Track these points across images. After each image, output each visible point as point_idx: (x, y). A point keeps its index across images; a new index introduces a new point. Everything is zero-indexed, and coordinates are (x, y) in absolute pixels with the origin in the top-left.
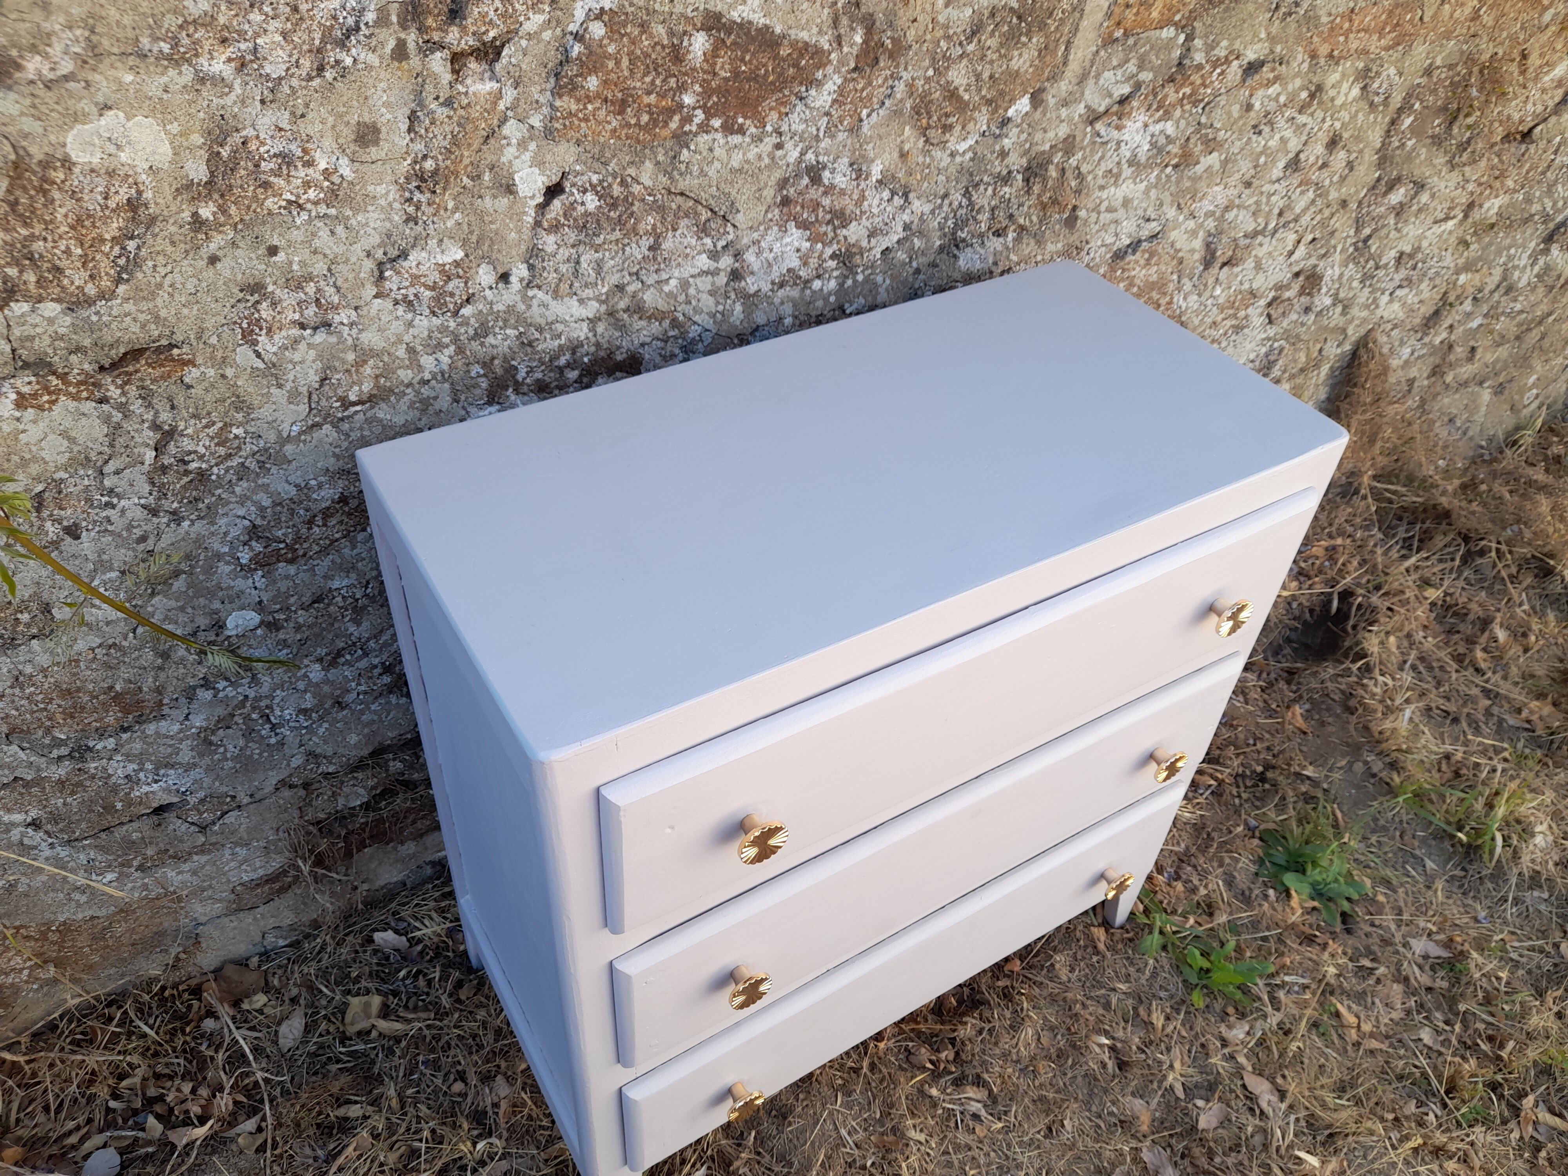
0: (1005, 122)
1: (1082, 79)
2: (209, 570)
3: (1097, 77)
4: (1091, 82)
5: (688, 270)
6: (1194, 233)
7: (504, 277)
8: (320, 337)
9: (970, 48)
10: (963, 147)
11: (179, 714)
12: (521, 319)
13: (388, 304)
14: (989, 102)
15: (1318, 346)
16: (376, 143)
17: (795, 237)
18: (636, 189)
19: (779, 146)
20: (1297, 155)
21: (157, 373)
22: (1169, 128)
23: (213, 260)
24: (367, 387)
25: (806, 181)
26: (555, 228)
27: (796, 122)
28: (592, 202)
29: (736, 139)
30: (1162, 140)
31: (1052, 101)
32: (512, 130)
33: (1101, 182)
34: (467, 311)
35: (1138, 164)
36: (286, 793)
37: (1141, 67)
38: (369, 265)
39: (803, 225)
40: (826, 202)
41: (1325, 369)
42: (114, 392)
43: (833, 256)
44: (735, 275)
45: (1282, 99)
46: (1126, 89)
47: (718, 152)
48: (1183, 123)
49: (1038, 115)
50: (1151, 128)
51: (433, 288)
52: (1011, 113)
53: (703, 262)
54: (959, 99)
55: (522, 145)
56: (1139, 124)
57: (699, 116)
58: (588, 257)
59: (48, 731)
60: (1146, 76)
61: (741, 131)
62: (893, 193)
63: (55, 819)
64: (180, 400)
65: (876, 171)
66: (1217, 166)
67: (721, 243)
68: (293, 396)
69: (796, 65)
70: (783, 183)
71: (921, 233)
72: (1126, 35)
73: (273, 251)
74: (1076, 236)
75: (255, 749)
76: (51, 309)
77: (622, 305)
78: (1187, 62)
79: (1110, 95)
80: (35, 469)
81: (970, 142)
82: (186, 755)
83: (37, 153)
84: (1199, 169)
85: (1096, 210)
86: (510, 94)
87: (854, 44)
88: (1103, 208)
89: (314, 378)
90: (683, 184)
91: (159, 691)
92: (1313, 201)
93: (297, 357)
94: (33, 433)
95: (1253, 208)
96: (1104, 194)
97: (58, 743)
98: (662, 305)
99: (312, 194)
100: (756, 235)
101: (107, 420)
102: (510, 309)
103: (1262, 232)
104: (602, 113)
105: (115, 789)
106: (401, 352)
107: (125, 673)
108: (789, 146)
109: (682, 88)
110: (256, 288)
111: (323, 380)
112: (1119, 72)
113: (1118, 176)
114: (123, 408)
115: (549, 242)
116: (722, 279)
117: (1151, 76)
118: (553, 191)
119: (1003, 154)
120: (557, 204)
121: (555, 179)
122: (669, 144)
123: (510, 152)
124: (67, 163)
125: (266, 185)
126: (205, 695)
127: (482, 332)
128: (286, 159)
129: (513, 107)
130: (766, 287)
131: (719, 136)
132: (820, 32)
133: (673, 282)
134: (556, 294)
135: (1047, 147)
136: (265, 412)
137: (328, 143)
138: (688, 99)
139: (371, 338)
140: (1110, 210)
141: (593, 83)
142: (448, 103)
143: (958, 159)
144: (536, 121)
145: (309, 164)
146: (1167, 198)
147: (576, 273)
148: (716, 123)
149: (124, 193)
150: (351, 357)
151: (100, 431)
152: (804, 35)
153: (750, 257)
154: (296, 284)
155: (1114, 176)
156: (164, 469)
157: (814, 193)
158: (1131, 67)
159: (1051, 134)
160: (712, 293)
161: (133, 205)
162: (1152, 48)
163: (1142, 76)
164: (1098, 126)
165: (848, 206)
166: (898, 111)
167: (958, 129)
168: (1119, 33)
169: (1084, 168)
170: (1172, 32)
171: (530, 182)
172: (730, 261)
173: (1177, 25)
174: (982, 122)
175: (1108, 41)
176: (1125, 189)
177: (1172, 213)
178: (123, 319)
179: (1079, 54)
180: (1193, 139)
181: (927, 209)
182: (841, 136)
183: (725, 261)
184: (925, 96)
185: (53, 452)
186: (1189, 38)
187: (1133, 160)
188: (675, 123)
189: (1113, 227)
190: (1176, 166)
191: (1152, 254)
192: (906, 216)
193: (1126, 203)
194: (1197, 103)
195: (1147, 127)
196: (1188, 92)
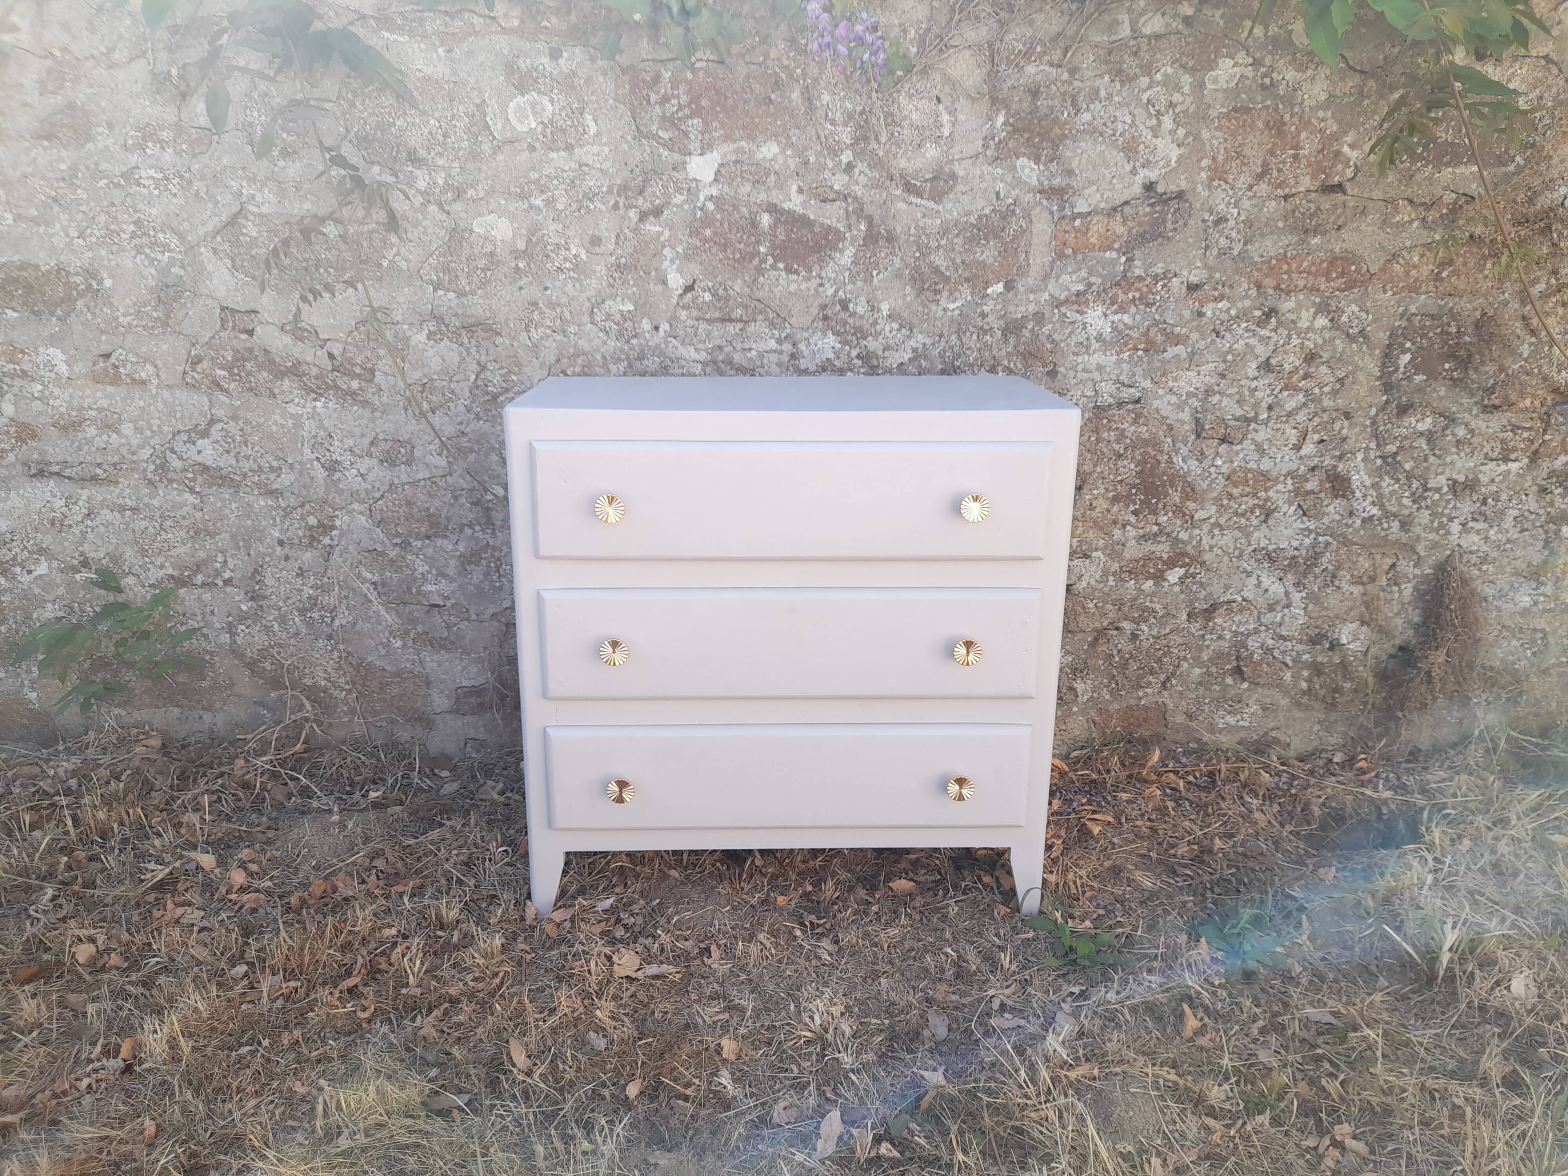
0: (985, 296)
1: (1046, 278)
2: (487, 455)
3: (1058, 278)
4: (1053, 281)
5: (762, 347)
6: (1180, 407)
7: (657, 328)
8: (559, 338)
9: (943, 243)
10: (951, 306)
11: (454, 538)
12: (662, 354)
13: (595, 329)
14: (967, 280)
15: (1389, 561)
16: (600, 246)
17: (831, 340)
18: (731, 293)
19: (821, 285)
20: (1268, 359)
21: (484, 335)
22: (1126, 318)
23: (521, 288)
25: (838, 307)
26: (686, 307)
27: (829, 271)
28: (707, 297)
29: (794, 277)
30: (1121, 326)
31: (1021, 289)
32: (667, 251)
33: (1074, 349)
34: (634, 341)
35: (1104, 341)
36: (496, 624)
37: (1090, 274)
38: (588, 304)
39: (837, 333)
40: (851, 321)
41: (1408, 589)
42: (466, 341)
43: (858, 357)
44: (793, 356)
45: (1233, 312)
46: (1081, 287)
47: (781, 281)
48: (1138, 317)
49: (1010, 295)
50: (1111, 317)
51: (617, 324)
52: (989, 291)
53: (772, 344)
54: (942, 273)
55: (672, 261)
56: (1099, 313)
57: (770, 260)
58: (703, 326)
59: (397, 525)
60: (1096, 280)
61: (797, 272)
62: (901, 326)
63: (384, 584)
64: (491, 351)
65: (885, 308)
66: (1184, 355)
67: (783, 335)
68: (543, 364)
69: (826, 239)
70: (824, 307)
71: (926, 358)
72: (1076, 252)
73: (546, 289)
75: (486, 585)
76: (452, 295)
77: (720, 358)
78: (1129, 274)
79: (1068, 290)
80: (426, 370)
81: (958, 304)
82: (451, 571)
83: (462, 226)
84: (1167, 355)
85: (1074, 368)
86: (667, 233)
87: (861, 230)
88: (1080, 368)
89: (553, 358)
90: (758, 295)
91: (448, 519)
92: (1305, 405)
93: (547, 344)
94: (431, 352)
95: (1237, 397)
96: (1080, 359)
97: (398, 535)
98: (744, 363)
99: (568, 265)
100: (806, 335)
101: (460, 354)
102: (657, 346)
103: (1255, 419)
104: (714, 250)
105: (415, 580)
106: (599, 357)
107: (437, 503)
108: (828, 286)
109: (758, 242)
110: (535, 304)
111: (558, 361)
112: (1074, 277)
113: (1088, 348)
114: (467, 350)
115: (683, 314)
116: (785, 358)
117: (1099, 280)
118: (689, 288)
119: (984, 315)
120: (689, 295)
121: (690, 282)
122: (753, 272)
123: (666, 264)
124: (471, 231)
125: (548, 256)
126: (468, 531)
127: (641, 357)
128: (558, 245)
129: (669, 240)
130: (812, 368)
131: (783, 273)
132: (838, 221)
133: (754, 353)
134: (683, 343)
135: (1018, 316)
136: (527, 370)
137: (577, 241)
138: (763, 249)
139: (583, 344)
140: (1085, 371)
141: (708, 232)
142: (634, 231)
143: (949, 313)
144: (680, 249)
145: (568, 249)
146: (1139, 371)
147: (696, 335)
148: (781, 266)
149: (489, 248)
150: (572, 350)
151: (457, 359)
152: (828, 222)
153: (802, 346)
154: (552, 305)
155: (1085, 347)
156: (478, 387)
157: (842, 315)
158: (1083, 273)
159: (1023, 309)
161: (492, 254)
162: (1097, 263)
163: (1093, 280)
164: (1063, 309)
165: (866, 326)
166: (898, 275)
167: (945, 294)
168: (1069, 251)
169: (1056, 337)
170: (1114, 255)
171: (676, 281)
172: (790, 347)
173: (1118, 251)
174: (965, 293)
175: (1061, 256)
176: (1097, 358)
177: (1147, 384)
178: (477, 306)
179: (1038, 261)
180: (1153, 331)
181: (928, 341)
182: (859, 284)
183: (787, 347)
184: (917, 269)
185: (435, 364)
186: (1130, 260)
187: (1099, 338)
188: (756, 262)
189: (1090, 384)
190: (1146, 351)
191: (1138, 416)
192: (912, 343)
193: (1100, 368)
194: (1148, 305)
195: (1106, 315)
196: (1137, 295)
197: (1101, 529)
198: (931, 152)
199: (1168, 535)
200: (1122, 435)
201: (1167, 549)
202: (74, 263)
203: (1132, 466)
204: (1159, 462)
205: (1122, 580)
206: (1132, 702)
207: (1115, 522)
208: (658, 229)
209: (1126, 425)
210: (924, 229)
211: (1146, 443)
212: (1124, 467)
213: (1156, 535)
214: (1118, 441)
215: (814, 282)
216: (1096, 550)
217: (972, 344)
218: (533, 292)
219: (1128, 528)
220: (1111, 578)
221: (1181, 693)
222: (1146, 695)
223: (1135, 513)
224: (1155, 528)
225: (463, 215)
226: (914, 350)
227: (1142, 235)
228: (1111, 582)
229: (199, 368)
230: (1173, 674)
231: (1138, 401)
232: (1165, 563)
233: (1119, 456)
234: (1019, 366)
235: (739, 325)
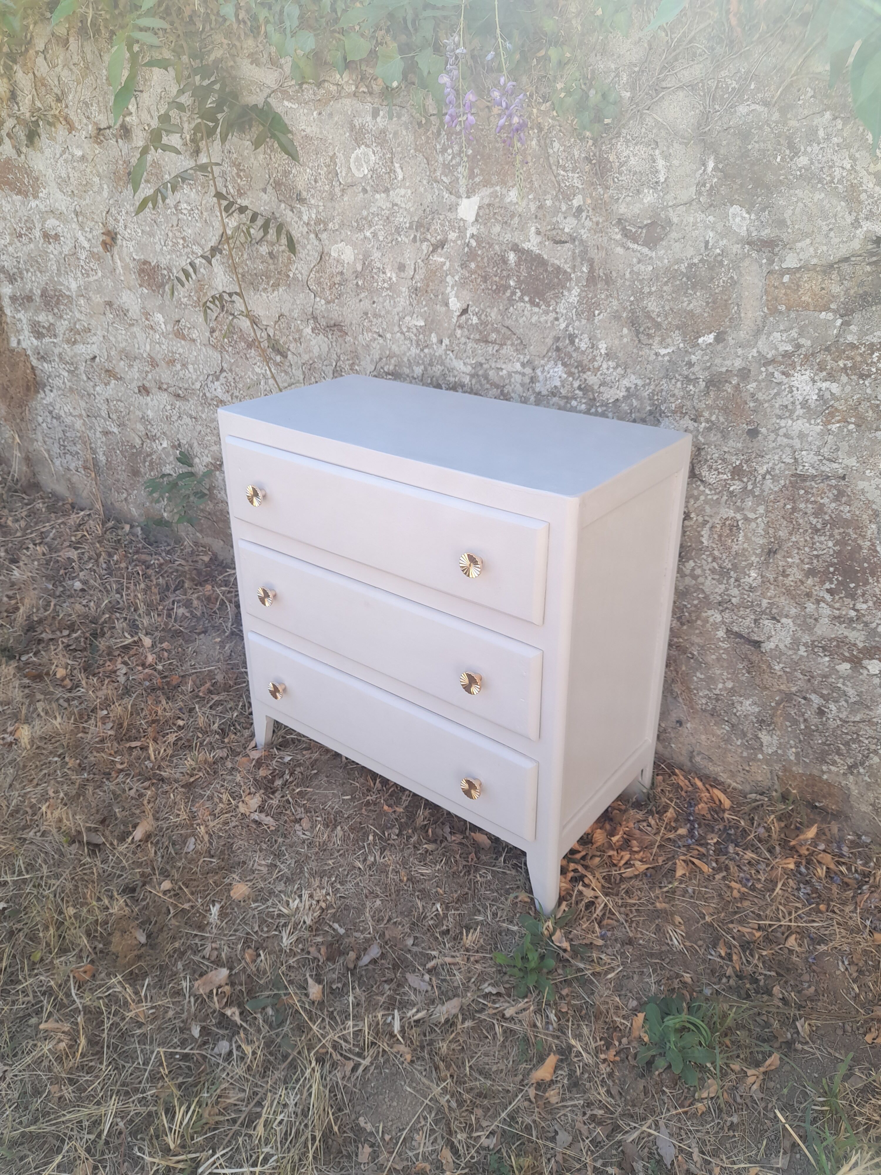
0: (695, 345)
1: (758, 332)
3: (769, 334)
4: (763, 337)
5: (511, 368)
7: (441, 342)
8: (381, 341)
9: (654, 289)
10: (663, 351)
13: (402, 337)
14: (678, 328)
16: (404, 271)
17: (559, 370)
18: (489, 318)
19: (557, 319)
21: (340, 334)
22: (835, 388)
23: (360, 300)
24: (392, 368)
25: (567, 341)
26: (461, 327)
27: (562, 308)
28: (475, 320)
29: (536, 309)
30: (827, 395)
31: (732, 342)
32: (449, 279)
33: (777, 411)
34: (426, 351)
35: (809, 408)
37: (801, 334)
38: (397, 317)
39: (564, 365)
40: (575, 355)
42: (330, 336)
43: (579, 388)
44: (532, 380)
46: (789, 348)
47: (526, 312)
48: (848, 388)
49: (719, 347)
50: (819, 384)
51: (415, 336)
52: (700, 340)
53: (518, 366)
54: (654, 319)
55: (452, 287)
56: (806, 377)
57: (518, 293)
60: (806, 342)
61: (538, 305)
62: (618, 366)
64: (343, 346)
65: (603, 347)
67: (526, 360)
68: (372, 360)
69: (557, 278)
70: (557, 339)
71: (637, 398)
72: (789, 309)
73: (374, 302)
74: (755, 444)
76: (323, 302)
77: (481, 374)
78: (841, 340)
79: (777, 349)
81: (669, 350)
83: (326, 250)
85: (776, 431)
87: (583, 272)
88: (782, 432)
89: (378, 357)
90: (508, 323)
93: (374, 346)
94: (314, 342)
96: (783, 423)
99: (386, 285)
100: (542, 362)
101: (328, 346)
102: (441, 357)
104: (478, 281)
106: (405, 360)
108: (561, 320)
109: (509, 277)
110: (366, 314)
112: (785, 335)
113: (792, 412)
114: (331, 343)
115: (459, 332)
116: (527, 380)
117: (809, 343)
118: (465, 311)
119: (690, 364)
120: (464, 317)
121: (465, 307)
122: (506, 302)
123: (448, 289)
124: (331, 256)
125: (374, 277)
128: (379, 269)
129: (449, 270)
130: (545, 392)
131: (528, 305)
132: (566, 262)
133: (505, 372)
134: (457, 357)
135: (724, 370)
137: (390, 267)
138: (512, 283)
139: (395, 348)
140: (786, 435)
141: (473, 265)
142: (424, 261)
143: (660, 358)
144: (457, 278)
147: (465, 351)
148: (526, 299)
149: (340, 269)
152: (557, 262)
153: (539, 372)
155: (788, 411)
157: (570, 349)
158: (794, 333)
159: (728, 363)
160: (522, 385)
161: (342, 273)
162: (810, 323)
163: (802, 341)
164: (771, 369)
165: (585, 362)
166: (616, 317)
167: (657, 339)
168: (783, 308)
169: (760, 396)
170: (830, 316)
171: (455, 305)
172: (530, 371)
173: (834, 312)
174: (677, 340)
175: (774, 311)
176: (800, 425)
177: (852, 462)
178: (335, 312)
179: (750, 315)
180: (865, 405)
181: (640, 382)
182: (584, 322)
183: (528, 370)
184: (633, 311)
185: (316, 351)
186: (846, 324)
187: (805, 404)
188: (508, 294)
189: (788, 450)
190: (858, 426)
191: (841, 493)
192: (625, 382)
193: (802, 436)
194: (862, 376)
195: (814, 381)
196: (849, 365)
197: (793, 598)
198: (649, 197)
199: (866, 624)
200: (820, 511)
201: (862, 638)
202: (164, 262)
203: (830, 544)
204: (861, 548)
205: (815, 653)
206: (816, 772)
207: (808, 595)
208: (442, 260)
209: (825, 501)
210: (638, 274)
211: (847, 523)
212: (821, 543)
213: (851, 620)
214: (816, 515)
215: (553, 315)
216: (787, 616)
217: (676, 392)
218: (366, 304)
219: (822, 604)
220: (802, 649)
221: (868, 784)
222: (830, 771)
223: (829, 591)
224: (853, 613)
225: (327, 242)
226: (628, 389)
227: (864, 297)
228: (802, 651)
229: (214, 335)
230: (862, 764)
231: (844, 478)
232: (860, 651)
233: (817, 530)
234: (722, 419)
235: (497, 347)
